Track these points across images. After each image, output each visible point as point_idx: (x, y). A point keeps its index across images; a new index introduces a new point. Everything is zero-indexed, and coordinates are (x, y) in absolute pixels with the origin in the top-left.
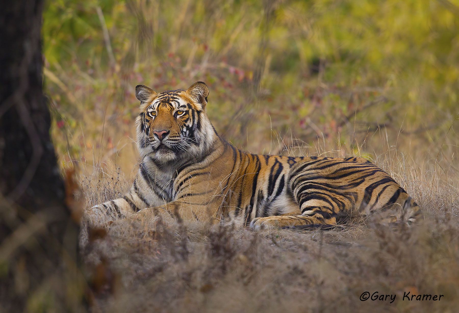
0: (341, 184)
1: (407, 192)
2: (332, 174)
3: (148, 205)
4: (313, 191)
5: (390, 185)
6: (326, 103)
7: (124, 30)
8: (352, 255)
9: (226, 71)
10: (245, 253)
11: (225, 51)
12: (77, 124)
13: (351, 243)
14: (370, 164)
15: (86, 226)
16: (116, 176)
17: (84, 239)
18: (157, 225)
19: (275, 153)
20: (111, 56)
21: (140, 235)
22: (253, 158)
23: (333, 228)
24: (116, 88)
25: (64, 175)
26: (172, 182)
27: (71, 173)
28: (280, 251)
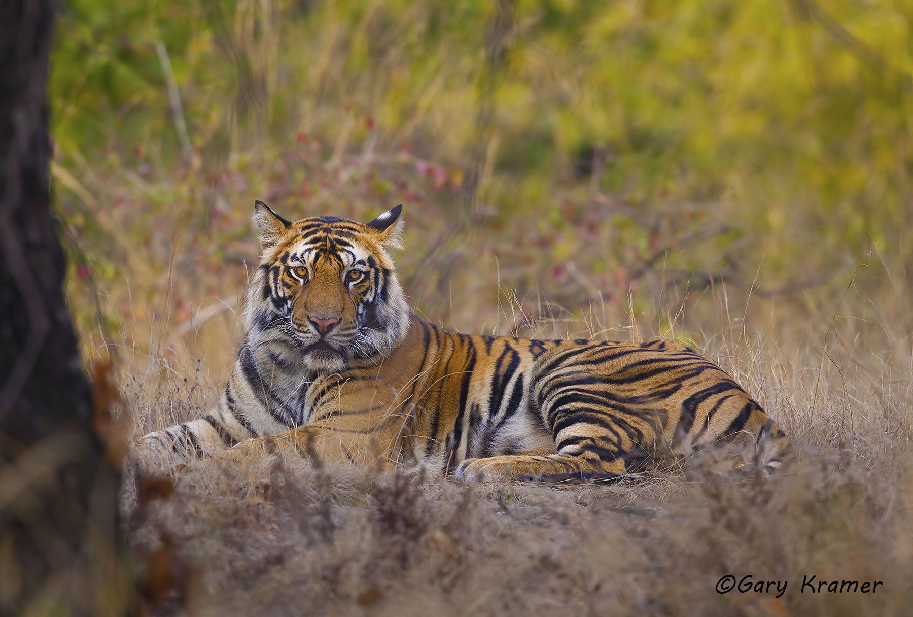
0: (635, 394)
1: (766, 410)
2: (618, 373)
3: (254, 434)
4: (579, 407)
5: (732, 396)
6: (606, 233)
7: (210, 88)
8: (655, 533)
9: (409, 168)
10: (447, 529)
11: (408, 131)
12: (118, 274)
13: (655, 509)
14: (693, 355)
15: (133, 473)
16: (192, 375)
17: (129, 499)
18: (272, 473)
19: (504, 332)
20: (185, 139)
21: (239, 492)
22: (462, 342)
23: (619, 481)
24: (193, 201)
25: (90, 373)
26: (305, 388)
27: (104, 369)
28: (513, 525)
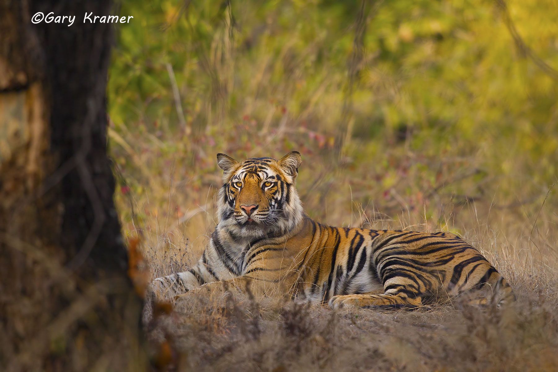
0: (428, 261)
1: (499, 272)
2: (420, 249)
3: (217, 279)
4: (398, 267)
5: (482, 264)
6: (412, 172)
7: (196, 89)
8: (437, 338)
9: (305, 136)
10: (321, 334)
11: (305, 115)
12: (144, 191)
13: (437, 325)
14: (460, 240)
15: (150, 300)
16: (183, 247)
17: (148, 315)
18: (227, 301)
19: (356, 226)
20: (182, 117)
21: (209, 312)
22: (333, 232)
23: (417, 309)
24: (186, 152)
25: (128, 244)
26: (244, 254)
27: (136, 242)
28: (359, 332)
